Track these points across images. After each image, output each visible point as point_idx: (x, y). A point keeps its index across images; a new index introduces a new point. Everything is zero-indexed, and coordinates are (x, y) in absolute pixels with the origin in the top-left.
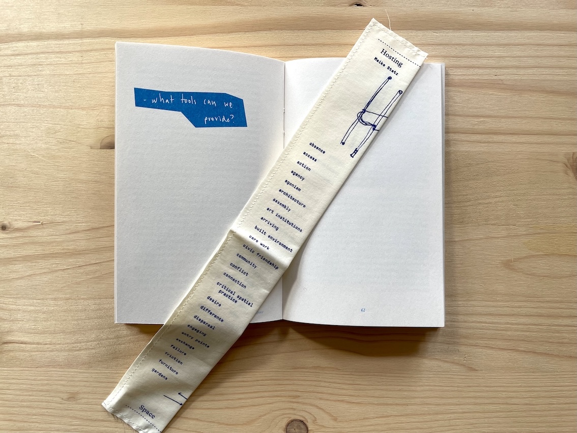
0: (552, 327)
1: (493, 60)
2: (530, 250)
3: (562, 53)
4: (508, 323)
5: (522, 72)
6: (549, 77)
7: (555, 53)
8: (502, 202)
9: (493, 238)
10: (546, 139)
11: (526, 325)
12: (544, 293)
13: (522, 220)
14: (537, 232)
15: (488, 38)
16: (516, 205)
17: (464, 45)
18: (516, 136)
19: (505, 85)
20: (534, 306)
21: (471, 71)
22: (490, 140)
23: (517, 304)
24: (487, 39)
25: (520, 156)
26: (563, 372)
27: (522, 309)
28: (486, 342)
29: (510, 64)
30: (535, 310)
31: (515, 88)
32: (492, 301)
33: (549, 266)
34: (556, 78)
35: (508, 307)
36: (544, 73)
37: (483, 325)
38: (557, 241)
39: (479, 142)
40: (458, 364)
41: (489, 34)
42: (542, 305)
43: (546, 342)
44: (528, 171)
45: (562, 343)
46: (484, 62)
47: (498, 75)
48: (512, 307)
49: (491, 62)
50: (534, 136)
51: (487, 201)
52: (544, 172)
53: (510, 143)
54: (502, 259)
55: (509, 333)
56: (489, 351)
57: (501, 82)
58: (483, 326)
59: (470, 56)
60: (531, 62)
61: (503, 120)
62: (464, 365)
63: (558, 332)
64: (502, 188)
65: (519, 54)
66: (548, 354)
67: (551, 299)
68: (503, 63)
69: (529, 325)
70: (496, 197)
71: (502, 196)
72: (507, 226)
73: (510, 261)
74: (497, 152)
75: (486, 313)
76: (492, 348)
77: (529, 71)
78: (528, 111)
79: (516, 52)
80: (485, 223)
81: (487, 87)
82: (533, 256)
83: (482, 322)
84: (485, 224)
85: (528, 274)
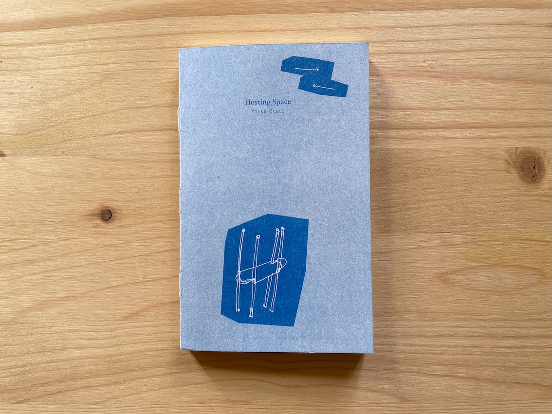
0: (496, 350)
1: (420, 44)
2: (468, 260)
3: (502, 33)
4: (445, 346)
5: (454, 56)
6: (486, 62)
7: (493, 33)
8: (435, 206)
9: (425, 247)
10: (485, 132)
11: (465, 347)
12: (485, 311)
13: (458, 227)
14: (475, 240)
15: (415, 19)
16: (451, 209)
17: (387, 28)
18: (449, 131)
19: (435, 72)
20: (474, 325)
21: (395, 58)
22: (419, 135)
23: (453, 324)
24: (413, 21)
25: (454, 154)
26: (510, 400)
27: (460, 329)
28: (419, 368)
29: (441, 47)
30: (477, 330)
31: (448, 76)
32: (426, 321)
33: (491, 279)
34: (494, 62)
35: (444, 326)
36: (480, 57)
37: (416, 348)
38: (499, 250)
39: (406, 139)
40: (387, 394)
41: (416, 14)
42: (484, 324)
43: (489, 366)
44: (463, 170)
45: (508, 367)
46: (411, 46)
47: (427, 61)
48: (449, 327)
49: (419, 46)
50: (469, 129)
51: (417, 206)
52: (482, 171)
53: (443, 138)
54: (436, 271)
55: (446, 357)
56: (424, 379)
57: (430, 69)
58: (416, 350)
59: (394, 41)
60: (464, 44)
61: (433, 112)
62: (395, 395)
63: (503, 355)
64: (433, 190)
65: (450, 35)
66: (492, 381)
67: (494, 317)
68: (433, 47)
69: (470, 347)
70: (427, 201)
71: (434, 200)
72: (441, 234)
73: (444, 274)
74: (427, 149)
75: (418, 334)
76: (427, 374)
77: (462, 55)
78: (463, 101)
79: (447, 33)
80: (415, 230)
81: (415, 75)
82: (472, 268)
83: (414, 345)
84: (416, 232)
85: (467, 289)
